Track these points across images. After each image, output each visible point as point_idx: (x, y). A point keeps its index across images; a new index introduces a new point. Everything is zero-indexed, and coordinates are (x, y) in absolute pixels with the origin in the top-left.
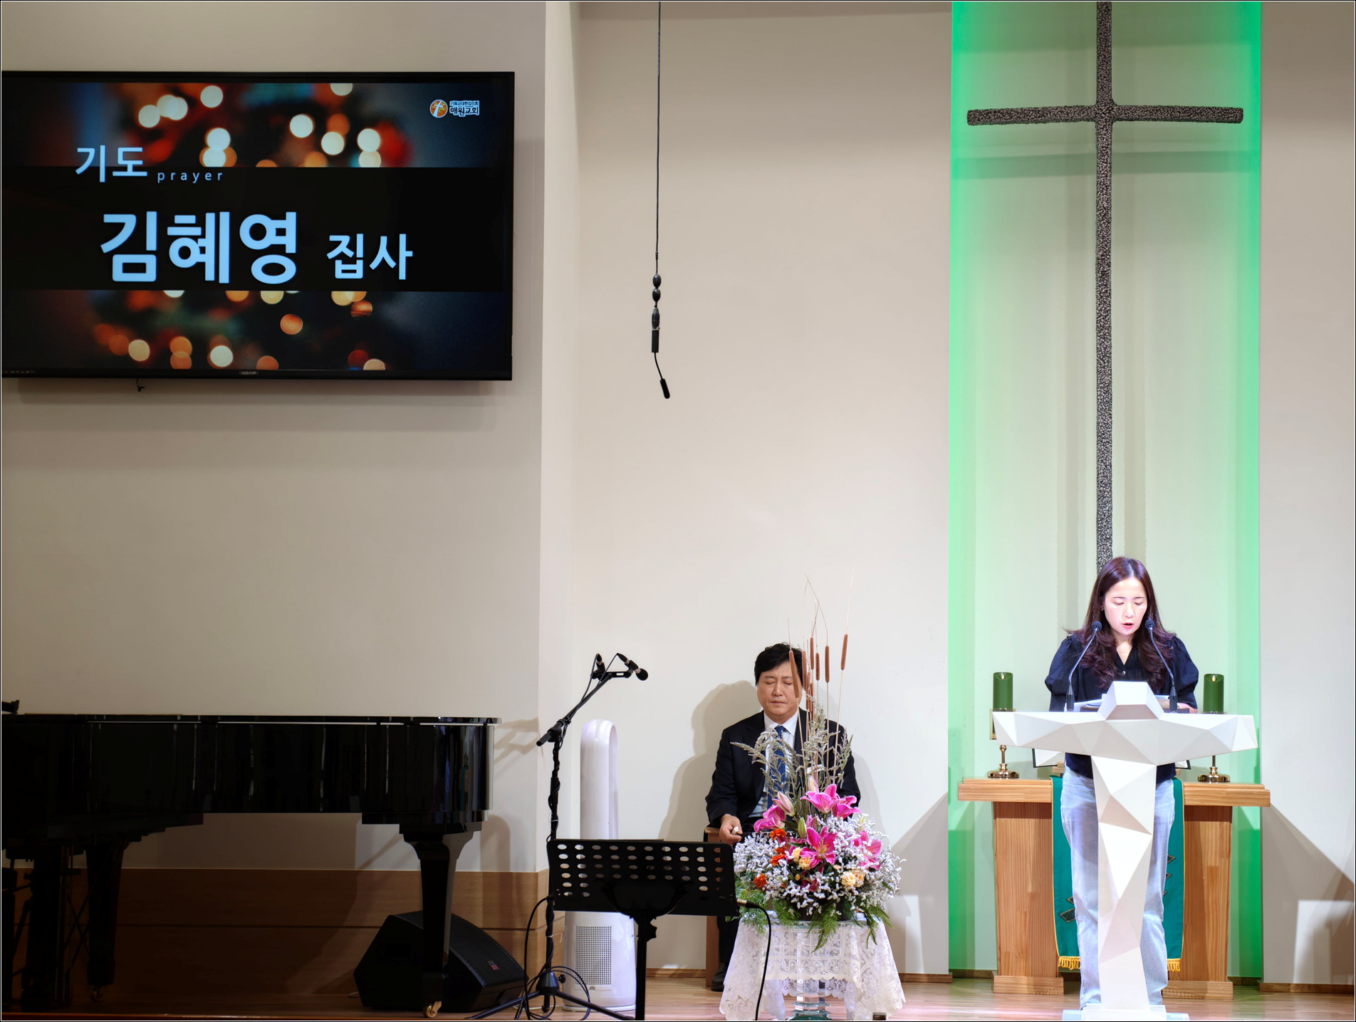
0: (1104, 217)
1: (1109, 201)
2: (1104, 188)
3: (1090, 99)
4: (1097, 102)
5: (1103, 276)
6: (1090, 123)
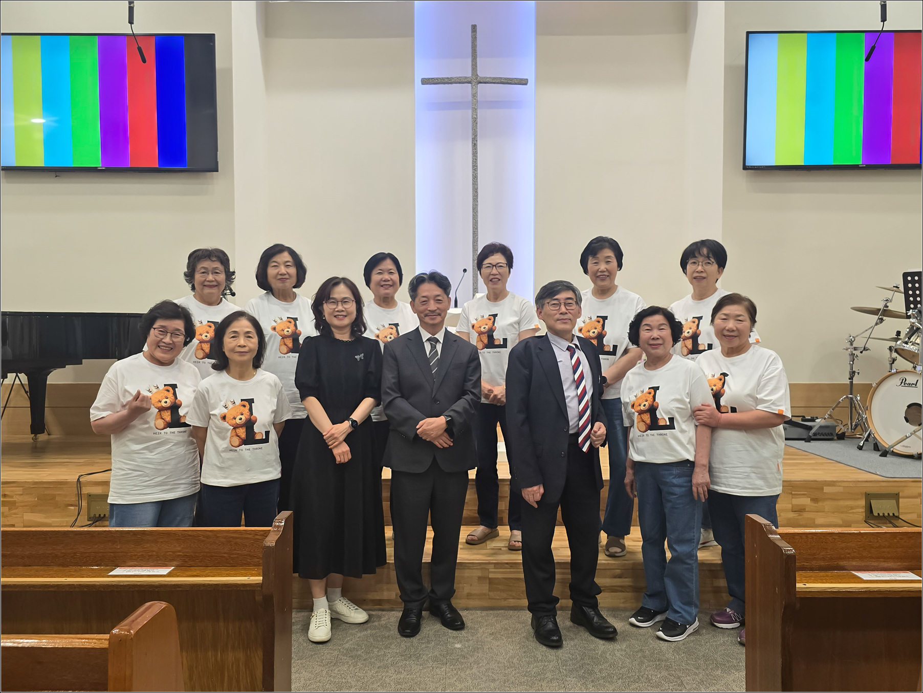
0: (475, 120)
1: (476, 115)
2: (475, 110)
3: (469, 74)
4: (472, 76)
5: (475, 146)
6: (469, 84)
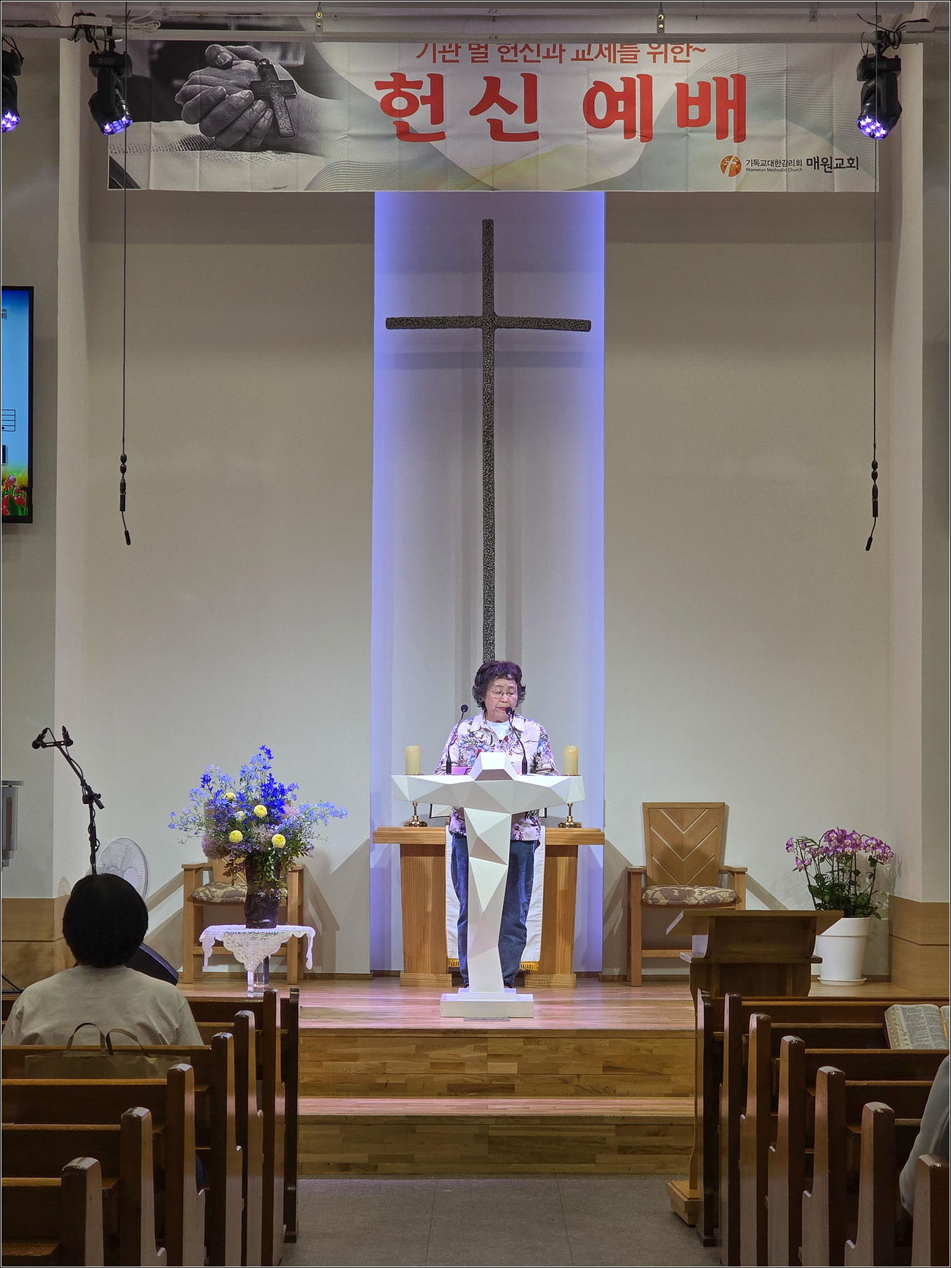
0: (489, 400)
1: (492, 388)
2: (488, 378)
4: (483, 313)
5: (489, 444)
6: (478, 329)
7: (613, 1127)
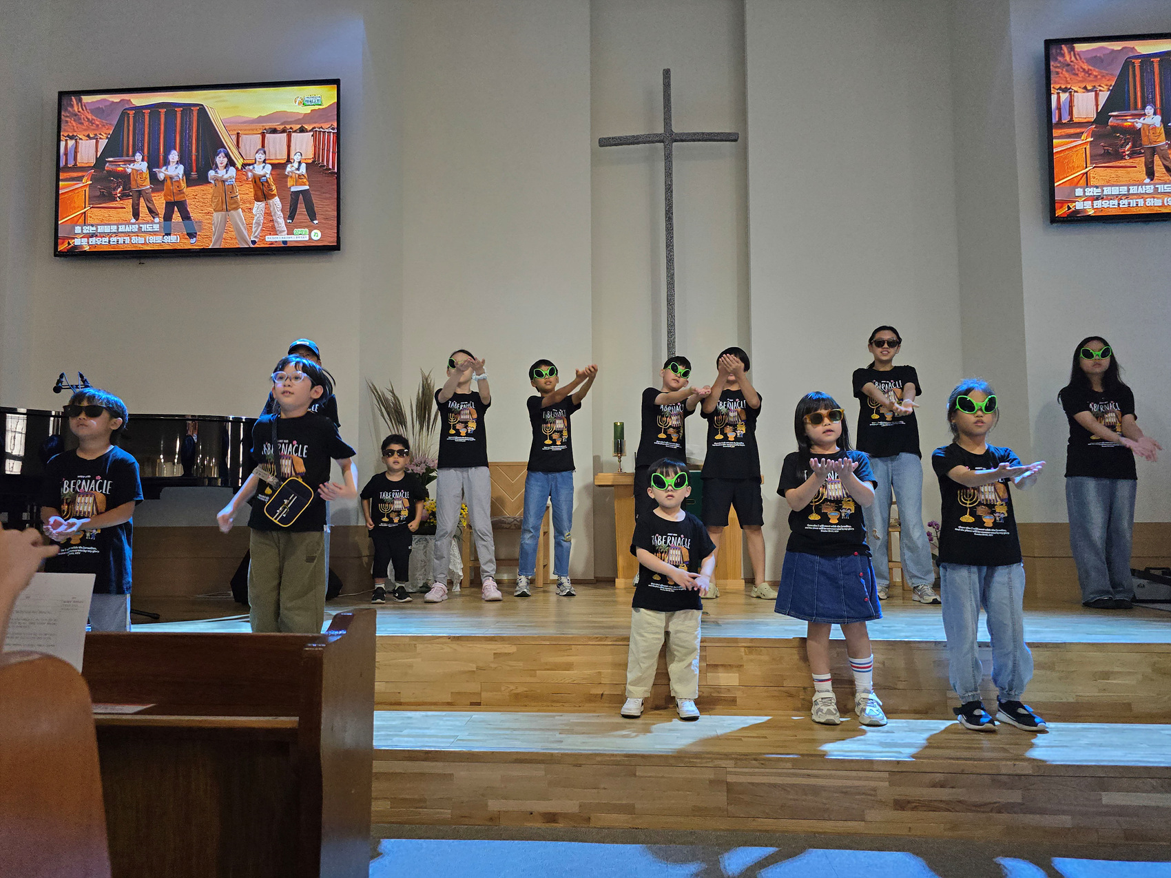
0: (669, 189)
1: (671, 181)
2: (669, 174)
3: (660, 130)
4: (664, 131)
5: (669, 219)
7: (887, 775)
